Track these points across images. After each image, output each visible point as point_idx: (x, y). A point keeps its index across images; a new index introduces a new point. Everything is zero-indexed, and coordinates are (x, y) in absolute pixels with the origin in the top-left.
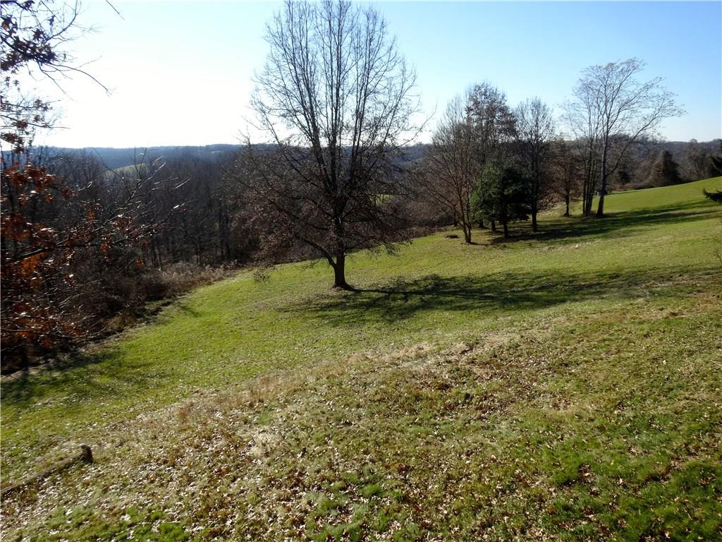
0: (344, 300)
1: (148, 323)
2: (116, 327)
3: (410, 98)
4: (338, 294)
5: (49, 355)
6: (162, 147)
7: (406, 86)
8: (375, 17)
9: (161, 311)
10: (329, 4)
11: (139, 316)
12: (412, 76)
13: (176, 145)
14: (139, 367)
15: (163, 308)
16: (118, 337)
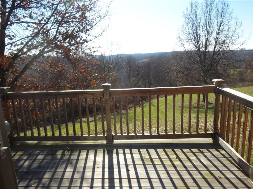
0: (203, 106)
1: (140, 107)
2: (130, 107)
3: (239, 32)
4: (203, 104)
5: (112, 112)
6: (157, 53)
7: (237, 27)
8: (225, 3)
9: (144, 104)
10: (207, 2)
11: (138, 105)
12: (240, 23)
13: (162, 52)
14: (132, 117)
15: (145, 103)
16: (130, 109)
